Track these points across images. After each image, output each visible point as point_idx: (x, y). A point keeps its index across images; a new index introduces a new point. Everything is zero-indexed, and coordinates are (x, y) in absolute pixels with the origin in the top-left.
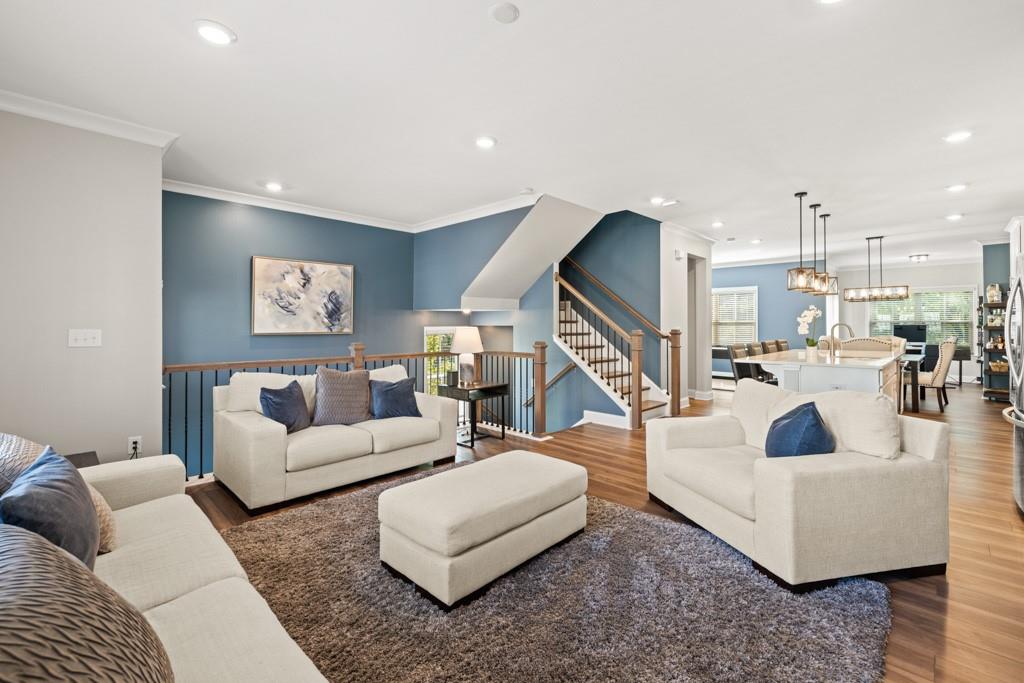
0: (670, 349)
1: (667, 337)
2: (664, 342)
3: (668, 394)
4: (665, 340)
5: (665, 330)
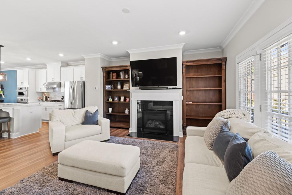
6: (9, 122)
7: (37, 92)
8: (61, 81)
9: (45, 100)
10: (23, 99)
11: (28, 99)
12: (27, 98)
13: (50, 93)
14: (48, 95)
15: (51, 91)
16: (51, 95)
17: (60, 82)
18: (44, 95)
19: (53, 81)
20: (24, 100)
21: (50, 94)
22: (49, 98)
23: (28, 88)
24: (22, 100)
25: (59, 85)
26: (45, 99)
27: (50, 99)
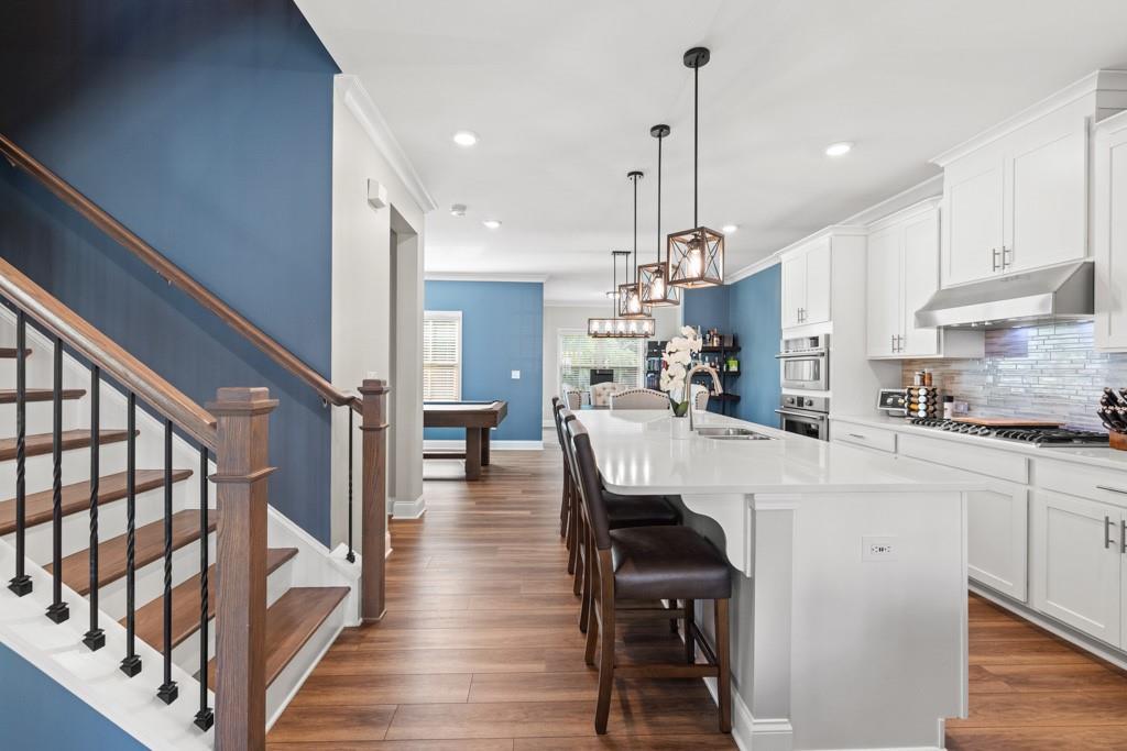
0: (358, 435)
1: (350, 401)
2: (340, 414)
3: (351, 558)
4: (346, 408)
5: (344, 382)
6: (722, 602)
7: (876, 363)
8: (1099, 258)
9: (922, 414)
10: (805, 401)
11: (827, 401)
12: (824, 395)
13: (954, 367)
14: (950, 377)
15: (975, 348)
16: (965, 378)
17: (1090, 271)
18: (917, 380)
19: (999, 274)
20: (811, 404)
21: (959, 373)
22: (950, 399)
23: (828, 337)
24: (800, 401)
25: (1078, 295)
26: (922, 407)
27: (962, 408)
